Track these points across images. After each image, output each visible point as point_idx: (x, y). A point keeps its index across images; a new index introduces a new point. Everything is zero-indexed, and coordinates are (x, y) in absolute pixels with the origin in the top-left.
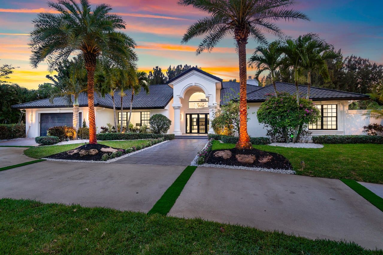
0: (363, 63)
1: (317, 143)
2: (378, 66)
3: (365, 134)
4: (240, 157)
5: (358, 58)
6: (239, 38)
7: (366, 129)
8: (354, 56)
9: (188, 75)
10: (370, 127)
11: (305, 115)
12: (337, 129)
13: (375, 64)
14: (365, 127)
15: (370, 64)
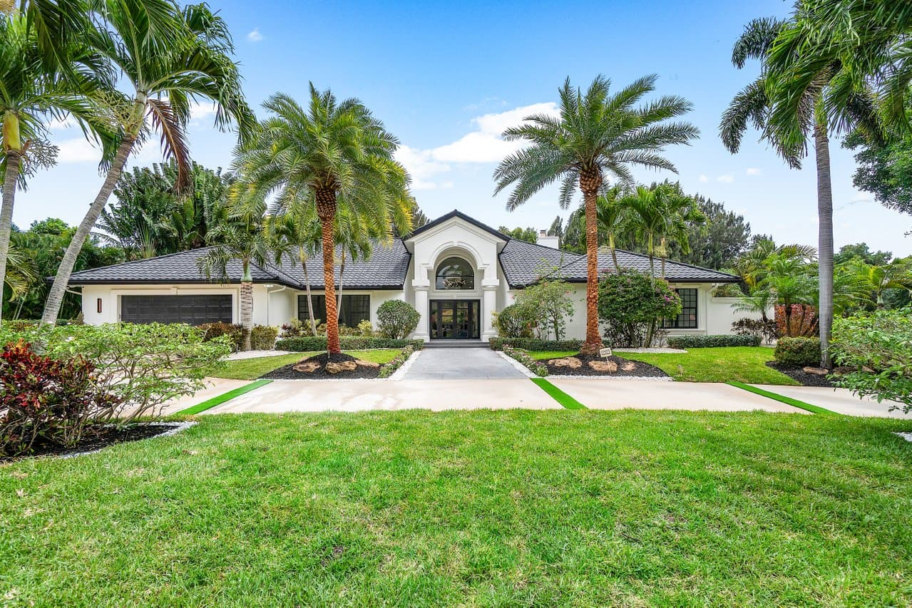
0: (715, 210)
1: (676, 347)
2: (736, 217)
3: (734, 333)
4: (595, 364)
5: (706, 201)
6: (588, 189)
7: (736, 327)
8: (701, 198)
9: (445, 225)
10: (741, 323)
11: (664, 305)
12: (696, 327)
13: (732, 214)
14: (734, 324)
15: (725, 214)
